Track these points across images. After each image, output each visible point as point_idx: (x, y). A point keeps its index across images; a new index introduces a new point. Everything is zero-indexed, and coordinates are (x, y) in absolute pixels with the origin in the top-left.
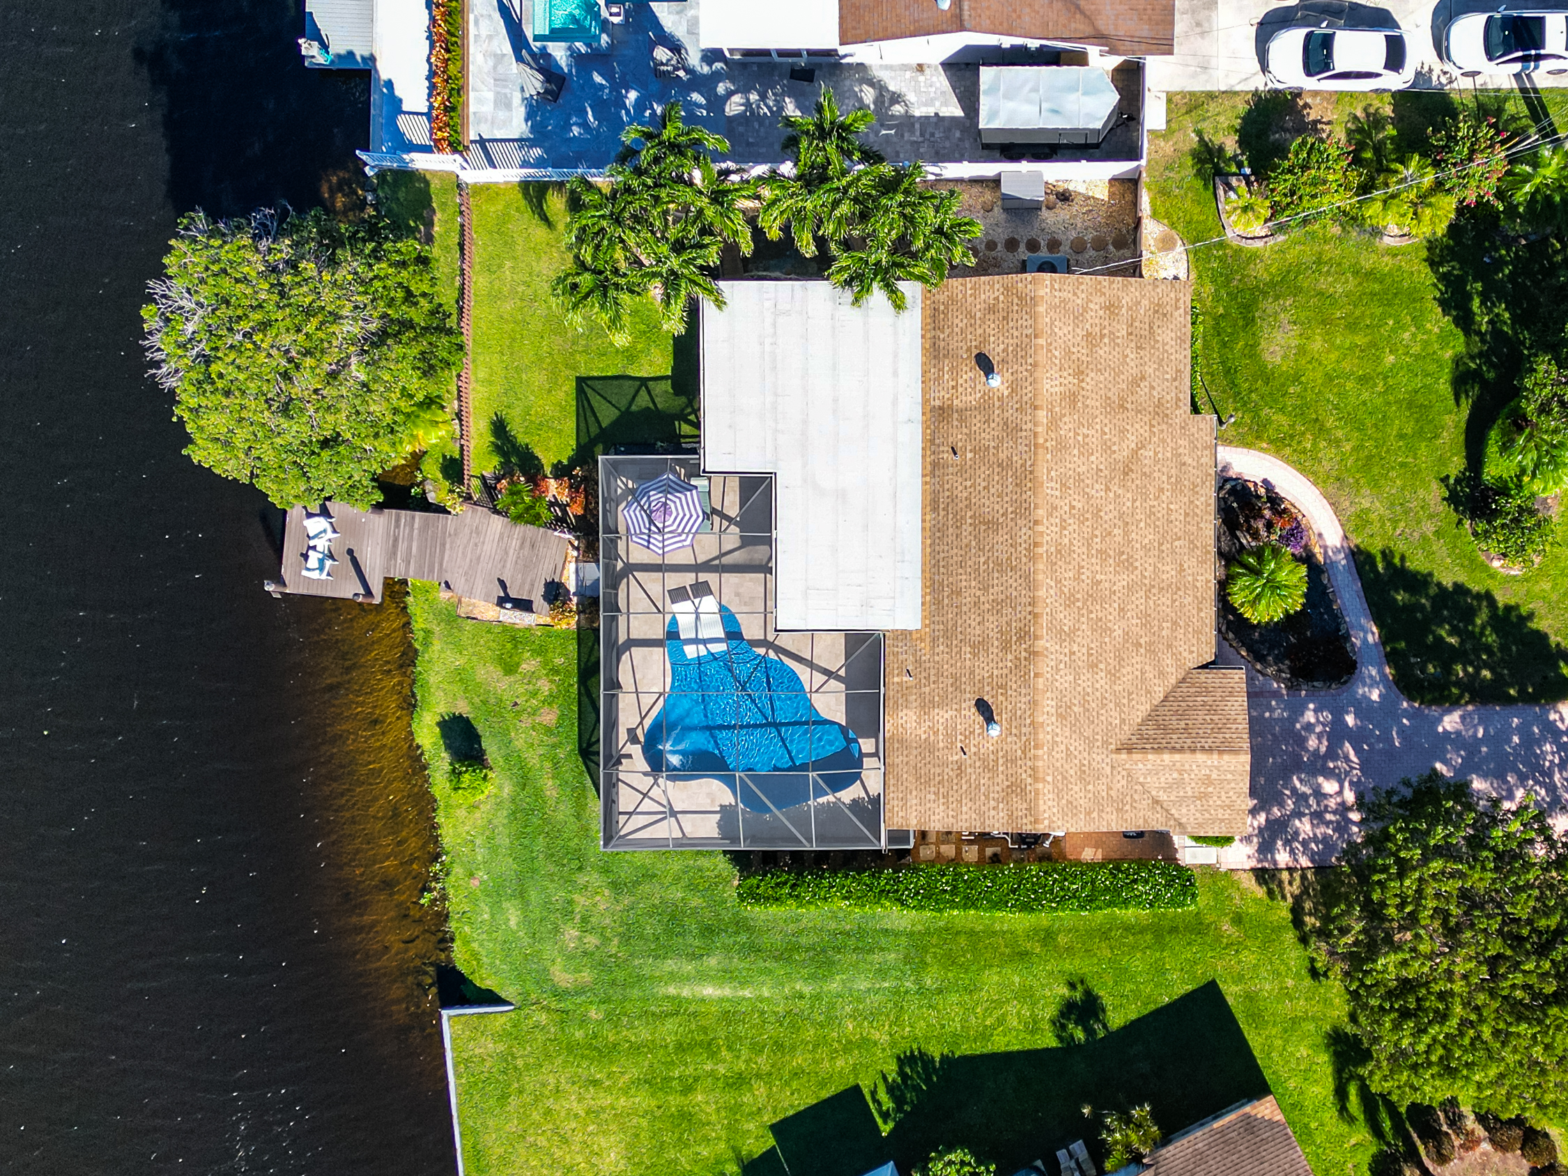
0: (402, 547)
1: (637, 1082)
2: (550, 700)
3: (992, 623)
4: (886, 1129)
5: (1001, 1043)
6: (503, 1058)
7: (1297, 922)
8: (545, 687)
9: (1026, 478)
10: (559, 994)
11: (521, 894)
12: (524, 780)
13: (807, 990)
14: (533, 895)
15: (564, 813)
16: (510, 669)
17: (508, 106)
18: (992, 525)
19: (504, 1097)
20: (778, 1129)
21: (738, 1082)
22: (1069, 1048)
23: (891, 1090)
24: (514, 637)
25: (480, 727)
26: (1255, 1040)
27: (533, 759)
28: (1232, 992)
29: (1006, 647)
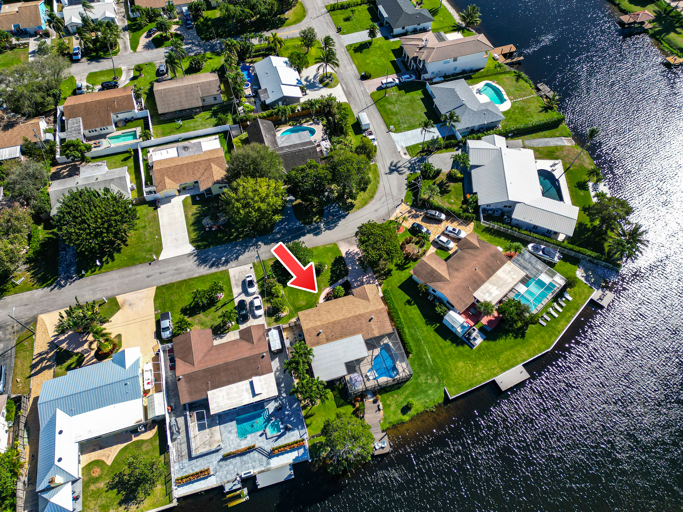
0: (376, 431)
1: (448, 363)
2: (393, 397)
3: (357, 323)
4: (438, 325)
5: (419, 312)
6: (453, 386)
7: (385, 279)
8: (391, 398)
9: (334, 323)
10: (440, 380)
11: (426, 391)
12: (407, 397)
13: (423, 342)
14: (426, 389)
15: (410, 388)
16: (390, 405)
17: (293, 434)
18: (342, 327)
19: (459, 384)
20: (445, 340)
21: (441, 347)
22: (415, 303)
23: (432, 325)
24: (385, 406)
25: (402, 407)
26: (404, 280)
27: (403, 397)
28: (398, 285)
29: (360, 319)
